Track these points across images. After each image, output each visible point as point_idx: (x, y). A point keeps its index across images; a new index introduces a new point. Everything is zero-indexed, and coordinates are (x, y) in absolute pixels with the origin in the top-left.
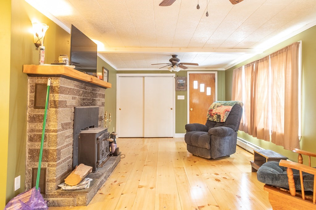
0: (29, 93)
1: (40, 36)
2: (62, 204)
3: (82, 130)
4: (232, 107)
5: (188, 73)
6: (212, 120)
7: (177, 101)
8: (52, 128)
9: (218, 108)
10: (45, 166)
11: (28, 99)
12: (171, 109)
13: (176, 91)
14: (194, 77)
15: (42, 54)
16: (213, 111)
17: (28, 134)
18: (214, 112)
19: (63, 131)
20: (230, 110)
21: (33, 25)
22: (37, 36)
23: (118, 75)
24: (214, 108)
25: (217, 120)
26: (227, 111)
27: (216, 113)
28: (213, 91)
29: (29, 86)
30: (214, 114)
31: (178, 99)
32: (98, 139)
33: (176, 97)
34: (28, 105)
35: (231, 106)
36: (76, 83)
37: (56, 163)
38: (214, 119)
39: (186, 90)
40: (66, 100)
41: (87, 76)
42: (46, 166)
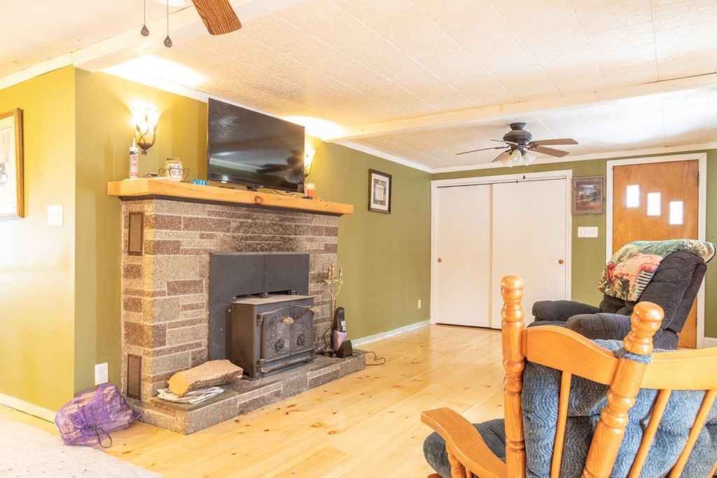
0: (123, 229)
1: (143, 130)
2: (160, 423)
3: (239, 297)
4: (661, 258)
5: (610, 165)
6: (611, 295)
7: (577, 242)
8: (147, 289)
9: (630, 261)
10: (140, 352)
11: (123, 240)
12: (561, 262)
13: (573, 215)
14: (625, 174)
15: (133, 161)
16: (616, 268)
17: (123, 297)
18: (616, 272)
19: (172, 296)
20: (654, 268)
21: (132, 112)
22: (138, 129)
23: (434, 184)
24: (619, 260)
25: (623, 295)
26: (643, 269)
27: (621, 274)
28: (691, 212)
29: (123, 217)
30: (616, 276)
31: (580, 236)
32: (258, 317)
33: (575, 232)
34: (123, 249)
35: (660, 254)
36: (213, 208)
37: (152, 350)
38: (616, 292)
39: (604, 212)
40: (181, 239)
41: (237, 193)
42: (142, 354)
